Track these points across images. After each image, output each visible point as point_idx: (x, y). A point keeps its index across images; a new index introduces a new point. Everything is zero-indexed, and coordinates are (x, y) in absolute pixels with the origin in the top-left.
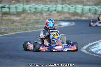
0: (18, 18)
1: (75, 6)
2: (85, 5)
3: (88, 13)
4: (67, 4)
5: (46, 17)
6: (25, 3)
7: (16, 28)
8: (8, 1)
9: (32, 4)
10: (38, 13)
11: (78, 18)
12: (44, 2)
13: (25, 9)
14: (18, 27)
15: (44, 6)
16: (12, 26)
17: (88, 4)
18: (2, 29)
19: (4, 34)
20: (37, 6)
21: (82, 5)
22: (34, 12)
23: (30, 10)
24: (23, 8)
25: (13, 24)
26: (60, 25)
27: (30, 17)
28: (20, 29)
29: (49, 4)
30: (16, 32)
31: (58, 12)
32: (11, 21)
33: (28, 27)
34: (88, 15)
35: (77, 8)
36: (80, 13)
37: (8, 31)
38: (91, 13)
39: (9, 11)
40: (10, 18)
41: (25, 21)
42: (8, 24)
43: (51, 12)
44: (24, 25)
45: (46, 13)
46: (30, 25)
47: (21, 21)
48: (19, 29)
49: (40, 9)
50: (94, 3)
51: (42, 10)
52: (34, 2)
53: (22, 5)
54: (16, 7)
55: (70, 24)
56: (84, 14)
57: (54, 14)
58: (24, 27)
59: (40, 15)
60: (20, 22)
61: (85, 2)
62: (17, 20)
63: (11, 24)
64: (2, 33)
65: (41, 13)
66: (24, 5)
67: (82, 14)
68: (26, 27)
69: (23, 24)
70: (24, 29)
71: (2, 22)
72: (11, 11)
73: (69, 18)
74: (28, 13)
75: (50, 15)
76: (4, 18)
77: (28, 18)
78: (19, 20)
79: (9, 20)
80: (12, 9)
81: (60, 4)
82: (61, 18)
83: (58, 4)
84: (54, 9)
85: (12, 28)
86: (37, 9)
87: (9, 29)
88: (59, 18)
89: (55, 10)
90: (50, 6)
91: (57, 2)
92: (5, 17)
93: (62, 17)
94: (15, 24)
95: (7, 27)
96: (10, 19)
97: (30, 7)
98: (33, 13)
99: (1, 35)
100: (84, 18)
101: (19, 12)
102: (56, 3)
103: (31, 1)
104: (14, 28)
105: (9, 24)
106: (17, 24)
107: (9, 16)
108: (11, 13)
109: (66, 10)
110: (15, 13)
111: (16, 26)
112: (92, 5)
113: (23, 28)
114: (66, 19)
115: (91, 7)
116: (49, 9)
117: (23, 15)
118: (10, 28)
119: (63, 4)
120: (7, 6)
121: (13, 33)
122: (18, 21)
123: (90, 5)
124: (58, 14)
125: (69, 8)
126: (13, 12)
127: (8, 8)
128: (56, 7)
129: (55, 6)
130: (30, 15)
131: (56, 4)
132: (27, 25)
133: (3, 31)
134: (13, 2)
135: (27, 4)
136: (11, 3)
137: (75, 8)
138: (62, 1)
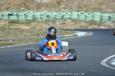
0: (27, 28)
1: (92, 14)
2: (104, 12)
3: (107, 21)
4: (83, 11)
5: (59, 26)
6: (35, 11)
7: (26, 39)
8: (16, 8)
9: (43, 11)
10: (50, 21)
11: (96, 27)
12: (57, 9)
13: (36, 16)
14: (27, 37)
15: (57, 14)
16: (21, 37)
17: (107, 11)
18: (10, 39)
19: (12, 45)
20: (49, 13)
21: (100, 12)
22: (46, 20)
23: (41, 18)
24: (33, 16)
25: (22, 34)
26: (76, 35)
27: (41, 26)
28: (31, 40)
29: (63, 12)
30: (25, 43)
31: (73, 20)
32: (20, 30)
33: (40, 37)
34: (107, 24)
35: (94, 16)
36: (99, 22)
37: (17, 42)
38: (111, 22)
39: (18, 20)
40: (18, 27)
41: (36, 30)
42: (16, 34)
43: (65, 20)
44: (35, 35)
45: (59, 22)
46: (41, 35)
47: (31, 30)
48: (29, 40)
49: (53, 17)
50: (113, 10)
51: (55, 18)
52: (45, 9)
53: (32, 12)
54: (25, 15)
55: (87, 34)
56: (103, 23)
57: (69, 22)
58: (35, 37)
59: (52, 23)
60: (30, 32)
61: (103, 9)
62: (26, 29)
63: (20, 34)
64: (10, 44)
65: (54, 22)
66: (34, 12)
67: (101, 23)
68: (37, 37)
69: (34, 33)
70: (35, 39)
71: (10, 31)
72: (19, 19)
73: (86, 27)
74: (39, 22)
75: (64, 23)
76: (11, 27)
77: (39, 28)
78: (28, 29)
79: (17, 30)
80: (20, 16)
81: (75, 11)
82: (76, 27)
83: (73, 11)
84: (69, 17)
85: (21, 38)
86: (49, 17)
87: (18, 40)
88: (74, 28)
89: (70, 19)
90: (64, 13)
91: (72, 8)
92: (13, 26)
93: (78, 26)
94: (24, 34)
95: (15, 37)
96: (19, 29)
97: (41, 15)
98: (44, 22)
99: (9, 46)
100: (102, 27)
101: (28, 20)
102: (71, 10)
103: (43, 8)
104: (23, 39)
105: (18, 34)
106: (27, 34)
107: (17, 25)
108: (20, 21)
109: (82, 18)
110: (24, 21)
111: (26, 36)
112: (112, 13)
113: (33, 38)
114: (82, 28)
115: (110, 15)
116: (63, 16)
117: (33, 24)
118: (18, 38)
119: (78, 12)
120: (15, 13)
121: (22, 44)
122: (28, 31)
123: (109, 13)
124: (73, 23)
125: (86, 16)
126: (22, 20)
127: (16, 16)
128: (71, 15)
129: (70, 13)
130: (41, 23)
131: (71, 12)
132: (38, 35)
133: (11, 42)
134: (22, 8)
135: (37, 12)
136: (19, 11)
137: (93, 16)
138: (77, 8)
